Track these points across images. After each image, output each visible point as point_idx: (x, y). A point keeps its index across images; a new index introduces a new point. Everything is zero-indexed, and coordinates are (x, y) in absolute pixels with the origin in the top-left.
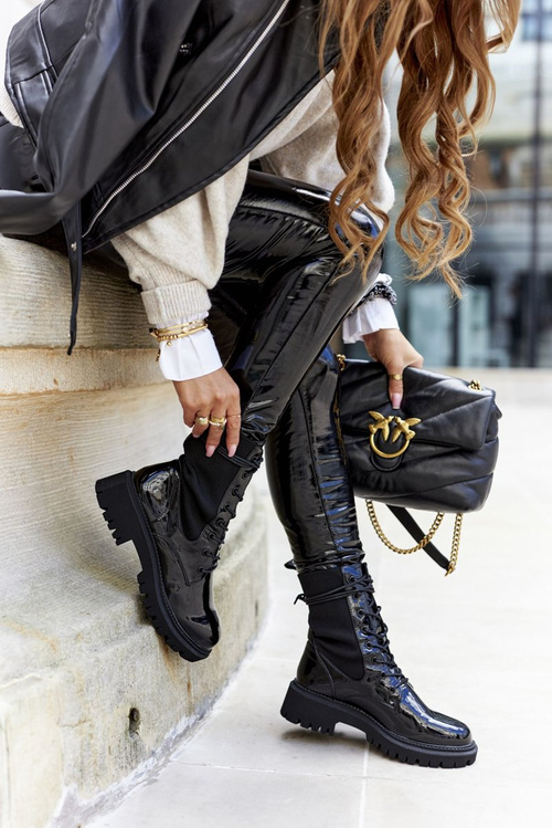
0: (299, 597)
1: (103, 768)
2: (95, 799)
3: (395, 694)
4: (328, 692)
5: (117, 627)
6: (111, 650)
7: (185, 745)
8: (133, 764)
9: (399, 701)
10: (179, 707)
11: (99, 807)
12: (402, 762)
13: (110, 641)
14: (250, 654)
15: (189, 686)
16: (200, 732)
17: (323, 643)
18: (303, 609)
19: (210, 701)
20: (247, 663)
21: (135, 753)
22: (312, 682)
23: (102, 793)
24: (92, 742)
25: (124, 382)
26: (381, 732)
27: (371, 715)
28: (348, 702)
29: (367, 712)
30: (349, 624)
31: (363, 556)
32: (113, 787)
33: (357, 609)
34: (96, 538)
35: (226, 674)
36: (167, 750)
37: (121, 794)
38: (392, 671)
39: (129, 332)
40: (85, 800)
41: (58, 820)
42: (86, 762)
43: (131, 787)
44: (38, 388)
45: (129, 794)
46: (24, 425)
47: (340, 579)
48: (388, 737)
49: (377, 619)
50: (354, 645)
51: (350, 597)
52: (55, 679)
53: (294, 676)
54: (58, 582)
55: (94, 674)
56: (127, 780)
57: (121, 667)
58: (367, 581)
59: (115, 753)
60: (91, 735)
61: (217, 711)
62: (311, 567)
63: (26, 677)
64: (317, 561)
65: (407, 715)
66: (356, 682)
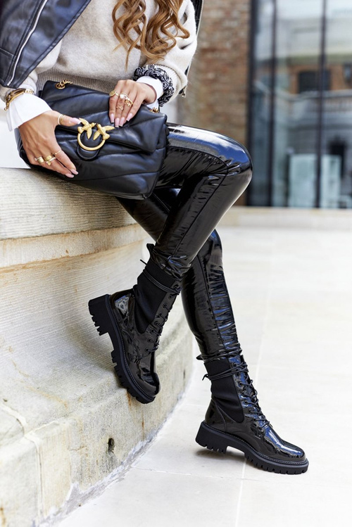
0: (205, 376)
1: (93, 472)
2: (89, 489)
3: (262, 431)
4: (223, 429)
5: (102, 392)
6: (98, 406)
7: (141, 458)
8: (110, 470)
9: (264, 435)
10: (138, 436)
11: (91, 494)
12: (264, 470)
13: (97, 400)
14: (180, 402)
15: (143, 424)
16: (149, 450)
17: (220, 402)
18: (208, 383)
19: (155, 431)
20: (178, 407)
21: (112, 463)
22: (214, 423)
23: (93, 486)
24: (87, 458)
25: (107, 247)
26: (253, 453)
27: (247, 442)
28: (234, 435)
29: (245, 441)
30: (234, 391)
31: (241, 351)
32: (99, 483)
33: (239, 382)
34: (90, 338)
35: (165, 415)
36: (130, 461)
37: (103, 486)
38: (260, 417)
39: (109, 219)
40: (84, 490)
41: (68, 502)
42: (84, 469)
43: (109, 482)
44: (57, 256)
45: (108, 487)
46: (49, 274)
47: (228, 366)
48: (257, 456)
49: (251, 387)
50: (238, 403)
51: (234, 376)
52: (66, 424)
53: (203, 419)
54: (69, 366)
55: (89, 420)
56: (106, 479)
57: (104, 416)
58: (244, 366)
59: (100, 463)
60: (87, 455)
61: (159, 437)
62: (211, 359)
63: (50, 423)
64: (214, 356)
65: (268, 443)
66: (239, 424)
